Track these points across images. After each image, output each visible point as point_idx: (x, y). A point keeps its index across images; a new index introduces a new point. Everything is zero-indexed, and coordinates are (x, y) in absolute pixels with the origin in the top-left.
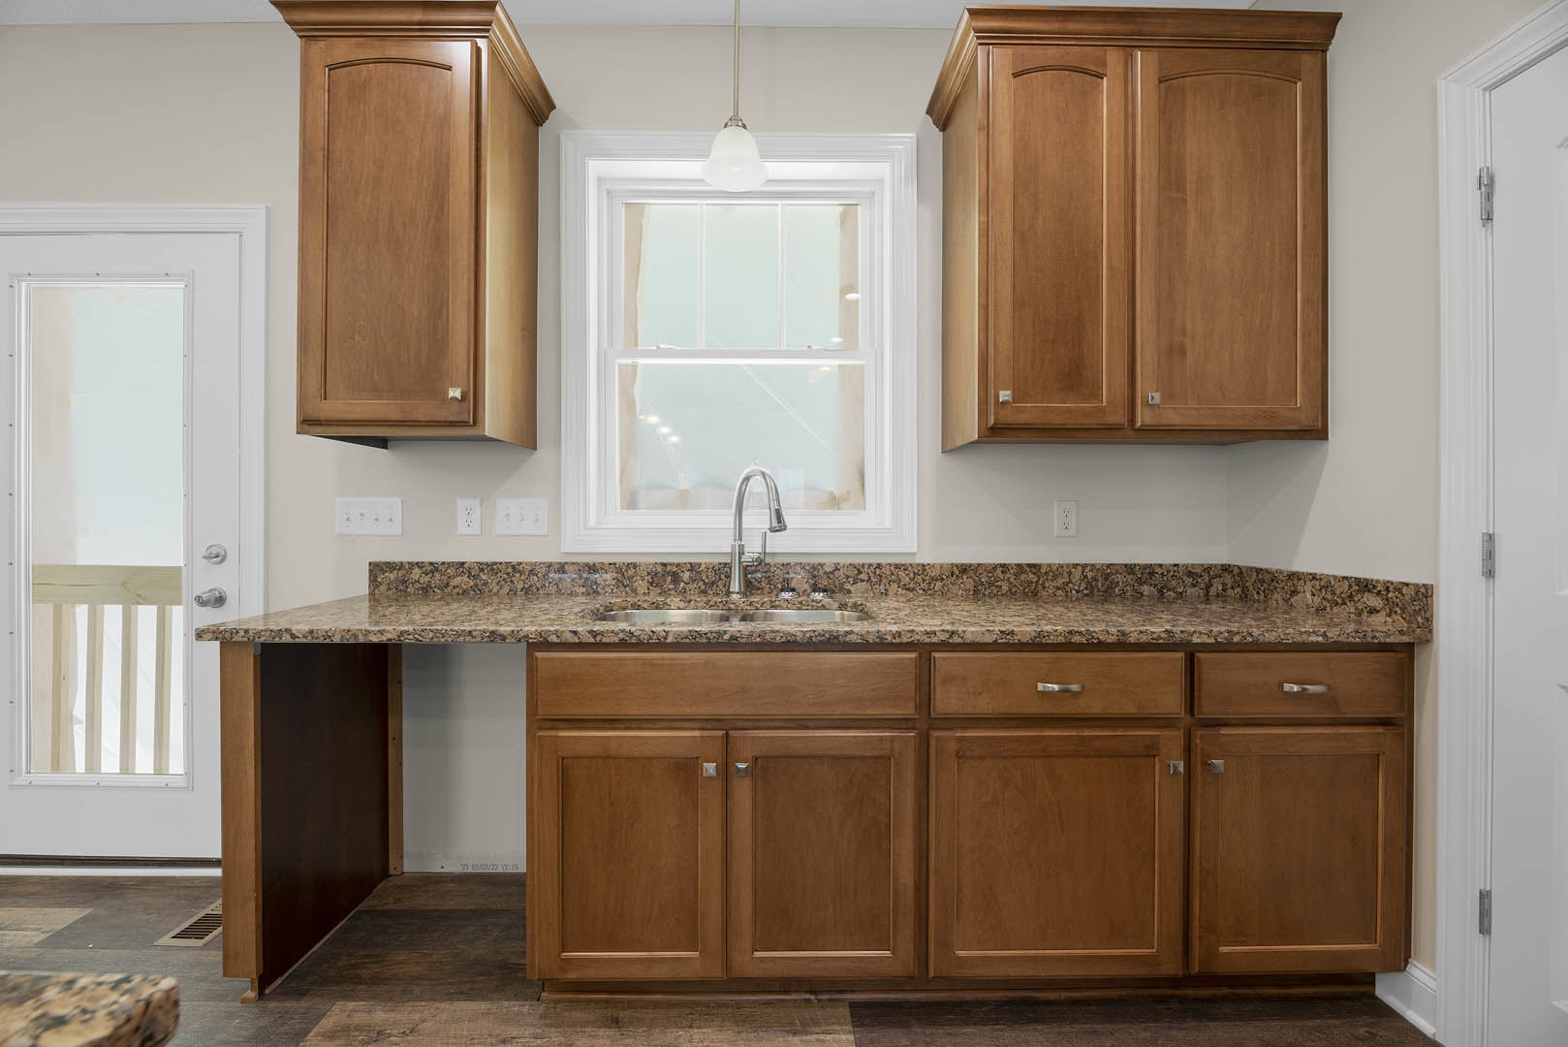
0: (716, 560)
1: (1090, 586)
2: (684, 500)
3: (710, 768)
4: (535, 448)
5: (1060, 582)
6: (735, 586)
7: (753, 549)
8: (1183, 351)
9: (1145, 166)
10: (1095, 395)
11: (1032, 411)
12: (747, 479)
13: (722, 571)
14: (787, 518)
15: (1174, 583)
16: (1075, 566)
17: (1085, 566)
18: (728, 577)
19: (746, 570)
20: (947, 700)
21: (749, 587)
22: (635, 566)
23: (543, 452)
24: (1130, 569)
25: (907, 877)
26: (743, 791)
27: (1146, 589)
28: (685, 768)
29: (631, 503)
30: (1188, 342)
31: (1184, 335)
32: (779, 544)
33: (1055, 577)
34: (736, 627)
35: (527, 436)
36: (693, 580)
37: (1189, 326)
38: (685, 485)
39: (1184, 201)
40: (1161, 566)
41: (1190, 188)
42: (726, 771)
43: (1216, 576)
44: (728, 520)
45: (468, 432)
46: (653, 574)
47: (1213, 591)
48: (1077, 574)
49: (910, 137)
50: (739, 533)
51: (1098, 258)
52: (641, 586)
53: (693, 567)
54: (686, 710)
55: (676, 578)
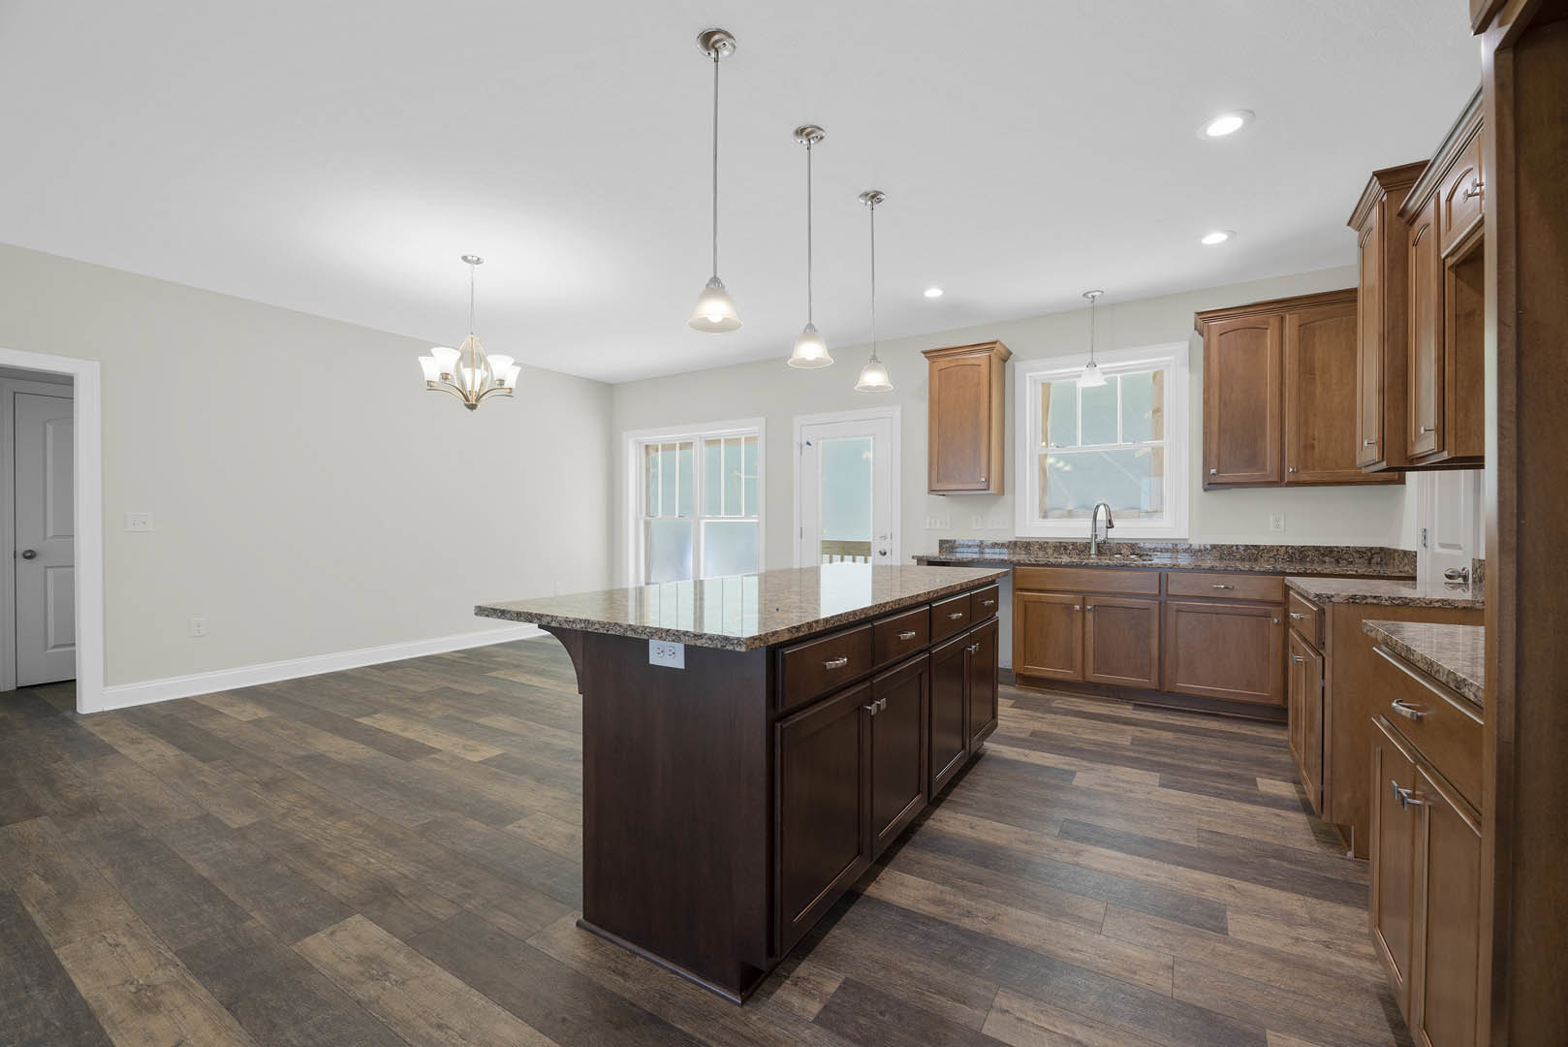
0: (1085, 541)
1: (1291, 556)
2: (1070, 514)
3: (1077, 607)
4: (1003, 494)
5: (1272, 554)
6: (1093, 552)
7: (1100, 538)
8: (1313, 447)
9: (1291, 366)
10: (1263, 468)
11: (1227, 477)
12: (1098, 507)
13: (1087, 546)
14: (1115, 523)
15: (1346, 556)
16: (1281, 546)
17: (1287, 547)
18: (1090, 548)
19: (1098, 545)
20: (1173, 590)
21: (1100, 552)
22: (1047, 543)
23: (1007, 496)
24: (1316, 548)
25: (1155, 651)
26: (1090, 616)
27: (1327, 559)
28: (1069, 607)
29: (1045, 515)
30: (1316, 442)
31: (1314, 439)
32: (1112, 534)
33: (1268, 552)
34: (1076, 560)
35: (1002, 492)
36: (1073, 549)
37: (1317, 435)
38: (1070, 508)
39: (1314, 379)
40: (1337, 547)
41: (1317, 373)
42: (1083, 609)
43: (1376, 553)
44: (1089, 523)
45: (987, 492)
46: (1055, 547)
47: (1374, 561)
48: (1282, 551)
49: (1185, 345)
50: (1095, 529)
51: (1264, 409)
52: (1050, 551)
53: (1073, 544)
54: (1068, 588)
55: (1066, 548)
